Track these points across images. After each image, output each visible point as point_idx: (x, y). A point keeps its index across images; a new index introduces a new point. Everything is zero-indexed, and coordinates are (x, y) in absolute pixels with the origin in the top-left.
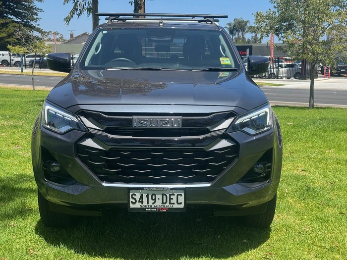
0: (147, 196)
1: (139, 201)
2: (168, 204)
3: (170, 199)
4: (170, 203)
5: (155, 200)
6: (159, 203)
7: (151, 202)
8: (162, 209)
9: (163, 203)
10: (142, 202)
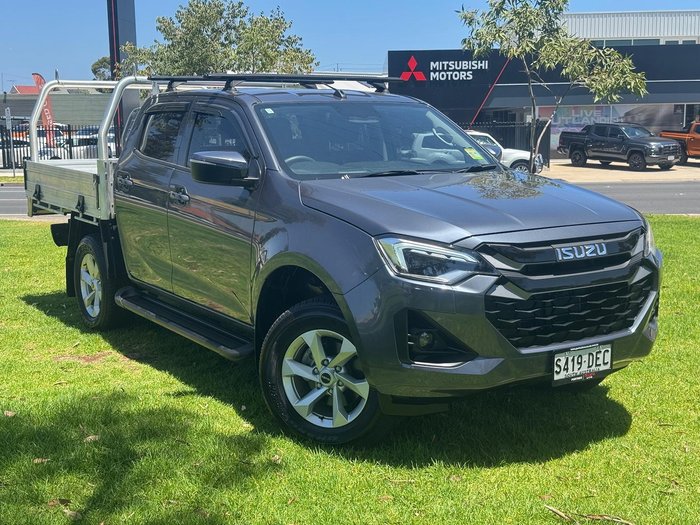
0: (573, 360)
1: (564, 369)
2: (593, 368)
3: (597, 358)
4: (597, 365)
5: (580, 363)
6: (584, 368)
7: (577, 366)
8: (589, 374)
9: (589, 367)
10: (567, 369)
